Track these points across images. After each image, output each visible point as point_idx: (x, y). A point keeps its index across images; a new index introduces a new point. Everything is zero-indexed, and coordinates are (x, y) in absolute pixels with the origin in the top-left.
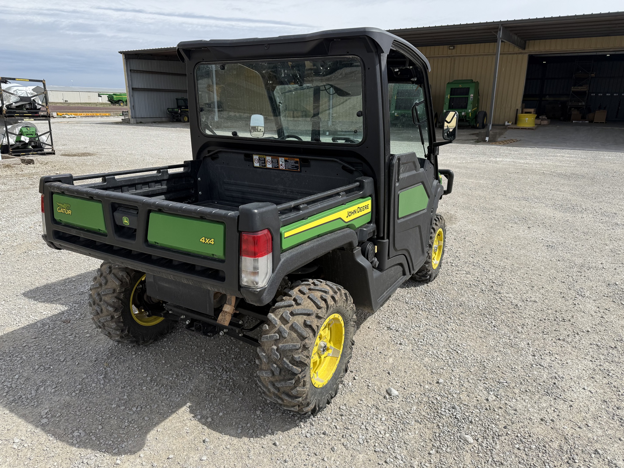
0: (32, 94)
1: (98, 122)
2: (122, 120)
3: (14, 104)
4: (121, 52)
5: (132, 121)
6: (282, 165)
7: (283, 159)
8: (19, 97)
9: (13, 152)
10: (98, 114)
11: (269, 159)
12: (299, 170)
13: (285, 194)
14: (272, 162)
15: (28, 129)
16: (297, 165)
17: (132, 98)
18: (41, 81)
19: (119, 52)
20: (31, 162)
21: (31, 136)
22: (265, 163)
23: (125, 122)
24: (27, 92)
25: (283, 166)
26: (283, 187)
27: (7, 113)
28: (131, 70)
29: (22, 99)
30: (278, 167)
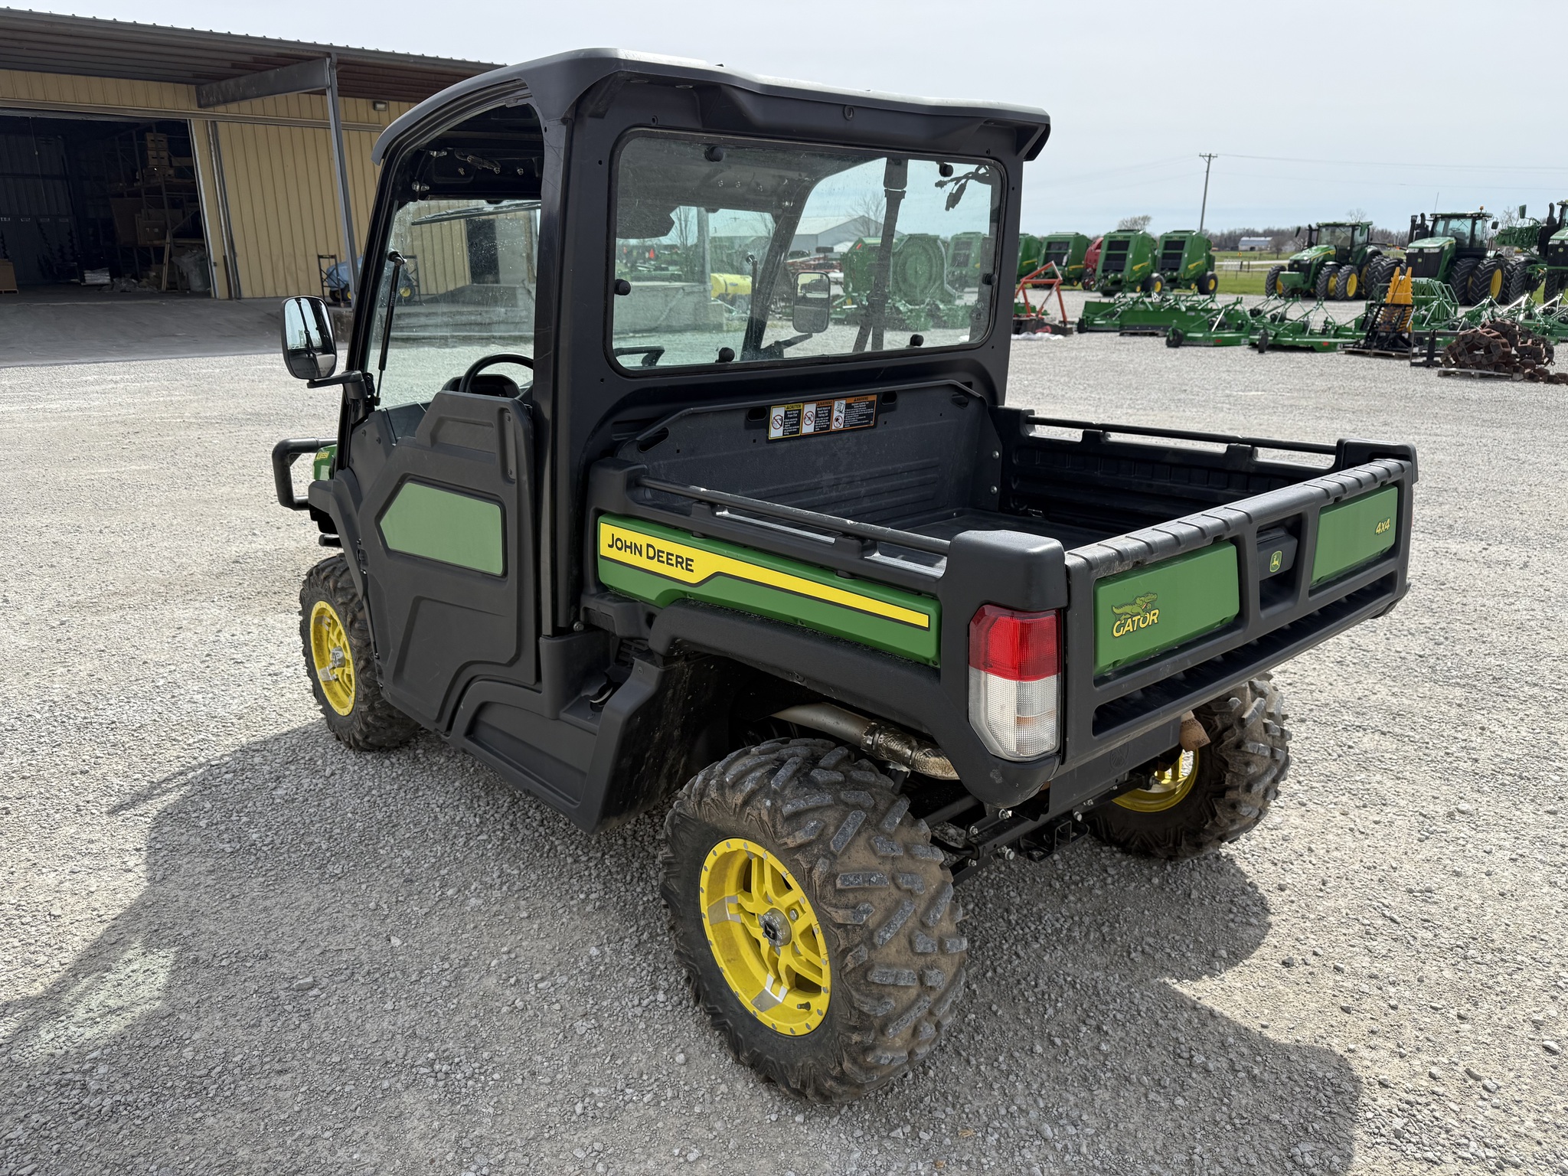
6: (837, 420)
7: (844, 402)
11: (810, 409)
12: (872, 423)
13: (834, 494)
14: (817, 416)
16: (870, 411)
22: (798, 423)
25: (840, 420)
26: (832, 477)
30: (828, 426)
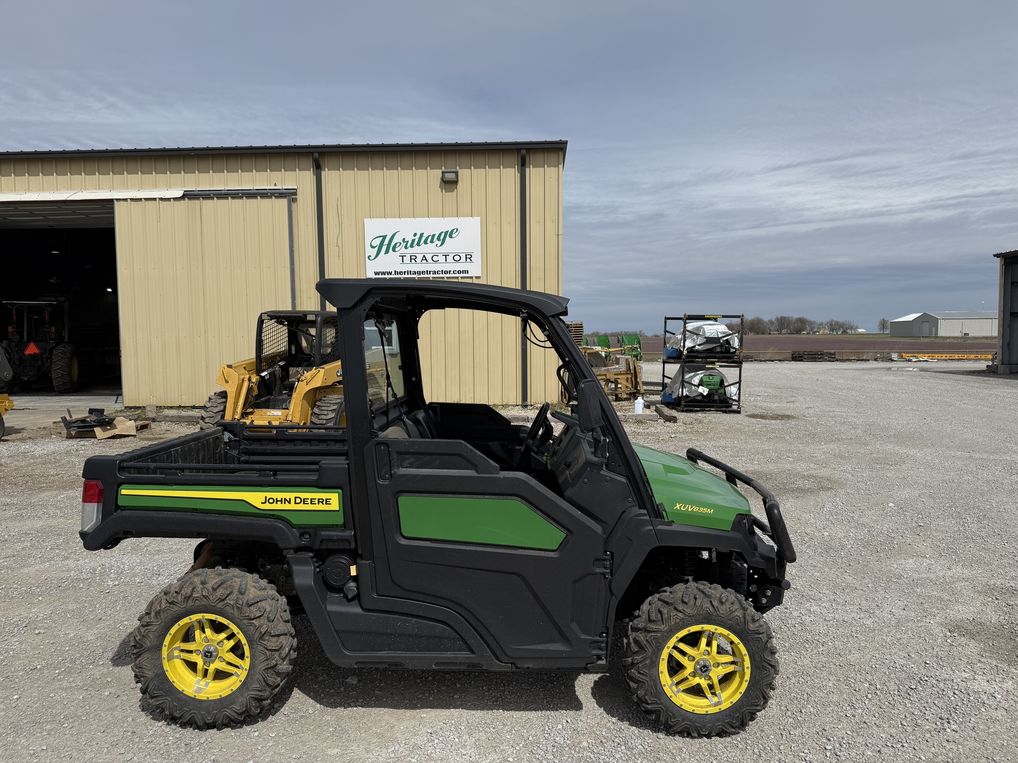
0: (724, 333)
1: (939, 370)
2: (987, 366)
3: (697, 346)
4: (997, 256)
5: (1001, 369)
8: (705, 338)
9: (685, 406)
10: (972, 356)
15: (711, 378)
17: (1008, 330)
18: (739, 317)
19: (995, 256)
20: (673, 419)
21: (712, 387)
23: (991, 372)
24: (718, 331)
27: (687, 356)
28: (1012, 283)
29: (709, 340)
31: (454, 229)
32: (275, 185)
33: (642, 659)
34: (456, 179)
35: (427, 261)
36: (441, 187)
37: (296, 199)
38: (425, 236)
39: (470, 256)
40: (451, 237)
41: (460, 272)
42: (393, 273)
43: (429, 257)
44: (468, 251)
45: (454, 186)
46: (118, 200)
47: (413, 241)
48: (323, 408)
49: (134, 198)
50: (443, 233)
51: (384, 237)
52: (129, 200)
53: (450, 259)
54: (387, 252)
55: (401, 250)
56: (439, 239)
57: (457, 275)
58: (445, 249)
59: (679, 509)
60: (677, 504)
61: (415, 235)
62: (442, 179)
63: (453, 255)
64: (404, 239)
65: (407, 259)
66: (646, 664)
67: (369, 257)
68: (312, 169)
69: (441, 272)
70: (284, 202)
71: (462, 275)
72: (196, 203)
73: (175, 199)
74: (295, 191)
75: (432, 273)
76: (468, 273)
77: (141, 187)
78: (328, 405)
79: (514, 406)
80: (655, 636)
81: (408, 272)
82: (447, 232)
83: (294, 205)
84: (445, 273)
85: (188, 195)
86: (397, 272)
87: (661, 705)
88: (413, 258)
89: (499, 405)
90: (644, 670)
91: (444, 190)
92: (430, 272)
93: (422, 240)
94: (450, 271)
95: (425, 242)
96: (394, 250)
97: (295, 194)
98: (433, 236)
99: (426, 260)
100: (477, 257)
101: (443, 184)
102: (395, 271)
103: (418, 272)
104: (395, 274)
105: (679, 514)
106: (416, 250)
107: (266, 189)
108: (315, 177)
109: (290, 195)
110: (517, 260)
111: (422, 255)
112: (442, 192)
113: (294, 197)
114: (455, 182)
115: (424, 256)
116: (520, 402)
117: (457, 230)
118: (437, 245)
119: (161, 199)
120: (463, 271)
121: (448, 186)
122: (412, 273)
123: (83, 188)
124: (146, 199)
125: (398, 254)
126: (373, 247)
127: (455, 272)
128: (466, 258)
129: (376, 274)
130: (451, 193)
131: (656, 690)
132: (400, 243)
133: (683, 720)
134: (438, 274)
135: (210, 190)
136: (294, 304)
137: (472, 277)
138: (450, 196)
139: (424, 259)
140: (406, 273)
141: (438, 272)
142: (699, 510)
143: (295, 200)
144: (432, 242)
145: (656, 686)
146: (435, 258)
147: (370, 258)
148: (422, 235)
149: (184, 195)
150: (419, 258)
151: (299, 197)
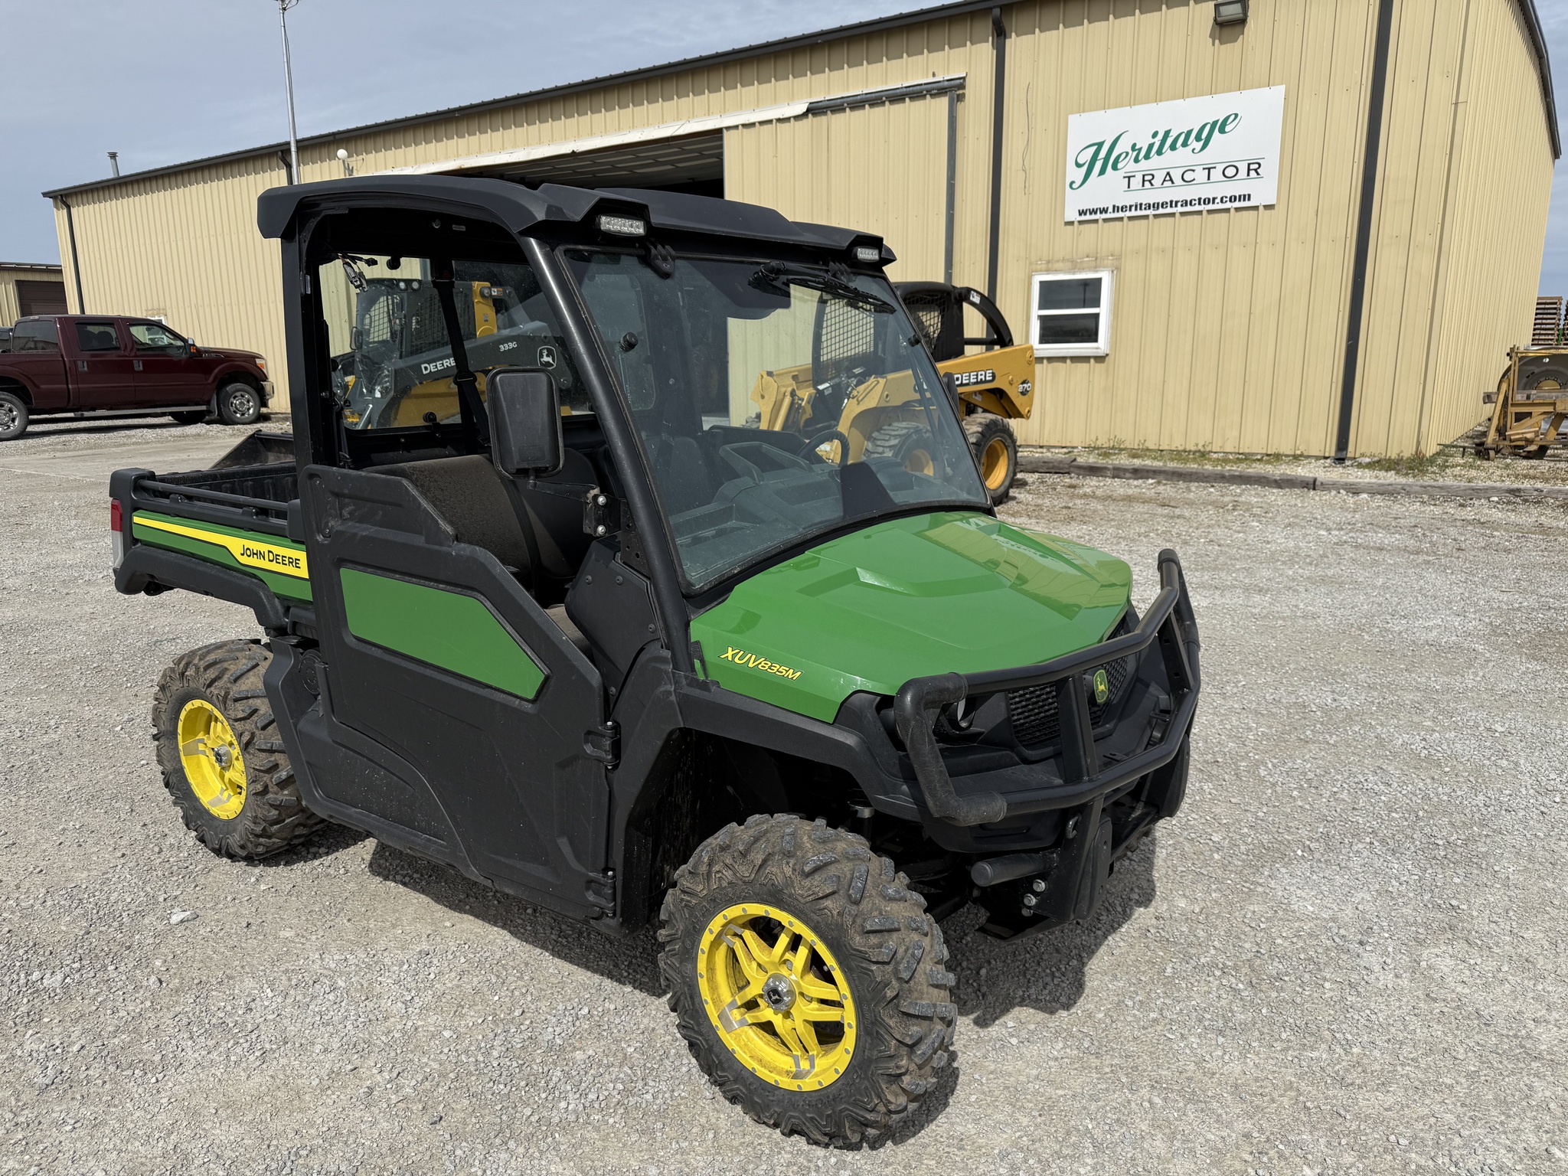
31: (1230, 116)
32: (934, 75)
33: (669, 939)
34: (1241, 15)
35: (1173, 183)
36: (1212, 36)
37: (964, 95)
38: (1173, 135)
39: (1257, 166)
40: (1222, 131)
41: (1233, 199)
42: (1110, 210)
43: (1176, 175)
44: (1253, 155)
45: (1238, 29)
46: (728, 128)
47: (1151, 146)
48: (879, 443)
49: (747, 122)
50: (1209, 126)
51: (1100, 145)
52: (740, 127)
53: (1216, 174)
54: (1102, 172)
55: (1128, 166)
56: (1198, 138)
57: (1228, 205)
58: (1208, 156)
59: (730, 659)
60: (730, 649)
61: (1155, 135)
62: (1215, 20)
63: (1220, 168)
64: (1134, 145)
65: (1136, 182)
66: (674, 950)
67: (1072, 183)
68: (990, 38)
69: (1197, 202)
70: (943, 102)
71: (1237, 204)
72: (822, 120)
73: (797, 118)
74: (962, 81)
75: (1179, 204)
76: (1249, 199)
77: (758, 104)
78: (887, 438)
79: (1317, 458)
80: (688, 901)
81: (1136, 206)
82: (1215, 123)
83: (960, 106)
84: (1204, 203)
85: (814, 110)
86: (1118, 207)
87: (702, 1035)
88: (1148, 179)
89: (1287, 456)
90: (673, 960)
91: (1217, 42)
92: (1177, 202)
93: (1166, 142)
94: (1214, 199)
95: (1173, 147)
96: (1115, 167)
97: (962, 86)
98: (1189, 133)
99: (1171, 180)
100: (1271, 169)
101: (1217, 28)
102: (1114, 206)
103: (1154, 204)
104: (1114, 211)
105: (730, 668)
106: (1155, 161)
107: (921, 85)
108: (995, 51)
109: (953, 90)
110: (1356, 165)
111: (1165, 172)
112: (1213, 44)
113: (961, 92)
114: (1241, 22)
115: (1168, 173)
116: (1331, 450)
117: (1236, 115)
118: (1194, 149)
119: (779, 120)
120: (1240, 196)
121: (1227, 32)
122: (1143, 207)
123: (692, 116)
124: (762, 123)
125: (1121, 173)
126: (1078, 165)
127: (1225, 199)
128: (1249, 170)
129: (1080, 214)
130: (1232, 44)
131: (693, 1004)
132: (1127, 153)
133: (736, 1081)
134: (1191, 204)
135: (842, 98)
136: (949, 274)
137: (1258, 207)
138: (1231, 50)
139: (1168, 178)
140: (1133, 208)
141: (1191, 201)
142: (769, 668)
143: (961, 98)
144: (1185, 144)
145: (692, 998)
146: (1188, 176)
147: (1074, 186)
148: (1167, 134)
149: (808, 111)
150: (1160, 176)
151: (968, 92)
